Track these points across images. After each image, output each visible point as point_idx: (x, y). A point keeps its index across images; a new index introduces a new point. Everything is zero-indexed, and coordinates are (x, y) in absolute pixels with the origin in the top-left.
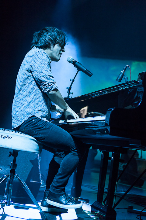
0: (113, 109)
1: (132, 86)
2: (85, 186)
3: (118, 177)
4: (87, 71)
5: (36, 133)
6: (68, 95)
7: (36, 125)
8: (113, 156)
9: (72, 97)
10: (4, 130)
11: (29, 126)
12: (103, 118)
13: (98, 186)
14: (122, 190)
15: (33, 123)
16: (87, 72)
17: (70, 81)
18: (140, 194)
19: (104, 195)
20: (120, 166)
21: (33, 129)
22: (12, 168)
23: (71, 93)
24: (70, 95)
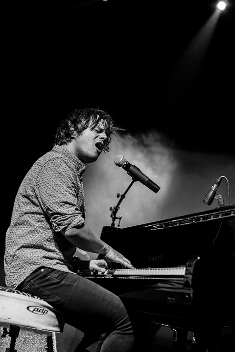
1: (232, 215)
4: (150, 182)
5: (48, 293)
6: (112, 222)
7: (47, 278)
9: (119, 226)
11: (34, 282)
12: (181, 271)
15: (41, 275)
17: (118, 197)
21: (42, 287)
23: (117, 218)
24: (115, 222)
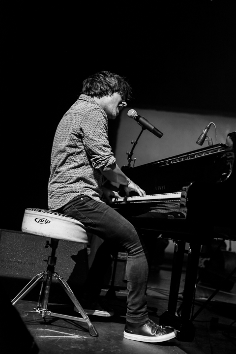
0: (191, 184)
1: (219, 151)
2: (151, 289)
3: (198, 277)
4: (155, 130)
5: (84, 216)
6: (128, 163)
7: (85, 205)
8: (190, 248)
9: (134, 166)
10: (40, 211)
11: (75, 207)
12: (178, 195)
13: (169, 290)
14: (204, 295)
15: (81, 203)
16: (156, 132)
17: (132, 144)
18: (228, 301)
19: (178, 303)
20: (201, 262)
21: (80, 211)
22: (49, 263)
23: (132, 160)
24: (131, 163)
